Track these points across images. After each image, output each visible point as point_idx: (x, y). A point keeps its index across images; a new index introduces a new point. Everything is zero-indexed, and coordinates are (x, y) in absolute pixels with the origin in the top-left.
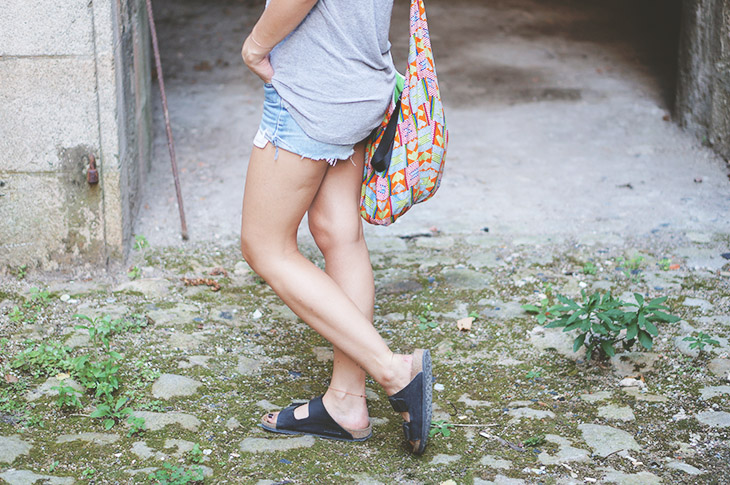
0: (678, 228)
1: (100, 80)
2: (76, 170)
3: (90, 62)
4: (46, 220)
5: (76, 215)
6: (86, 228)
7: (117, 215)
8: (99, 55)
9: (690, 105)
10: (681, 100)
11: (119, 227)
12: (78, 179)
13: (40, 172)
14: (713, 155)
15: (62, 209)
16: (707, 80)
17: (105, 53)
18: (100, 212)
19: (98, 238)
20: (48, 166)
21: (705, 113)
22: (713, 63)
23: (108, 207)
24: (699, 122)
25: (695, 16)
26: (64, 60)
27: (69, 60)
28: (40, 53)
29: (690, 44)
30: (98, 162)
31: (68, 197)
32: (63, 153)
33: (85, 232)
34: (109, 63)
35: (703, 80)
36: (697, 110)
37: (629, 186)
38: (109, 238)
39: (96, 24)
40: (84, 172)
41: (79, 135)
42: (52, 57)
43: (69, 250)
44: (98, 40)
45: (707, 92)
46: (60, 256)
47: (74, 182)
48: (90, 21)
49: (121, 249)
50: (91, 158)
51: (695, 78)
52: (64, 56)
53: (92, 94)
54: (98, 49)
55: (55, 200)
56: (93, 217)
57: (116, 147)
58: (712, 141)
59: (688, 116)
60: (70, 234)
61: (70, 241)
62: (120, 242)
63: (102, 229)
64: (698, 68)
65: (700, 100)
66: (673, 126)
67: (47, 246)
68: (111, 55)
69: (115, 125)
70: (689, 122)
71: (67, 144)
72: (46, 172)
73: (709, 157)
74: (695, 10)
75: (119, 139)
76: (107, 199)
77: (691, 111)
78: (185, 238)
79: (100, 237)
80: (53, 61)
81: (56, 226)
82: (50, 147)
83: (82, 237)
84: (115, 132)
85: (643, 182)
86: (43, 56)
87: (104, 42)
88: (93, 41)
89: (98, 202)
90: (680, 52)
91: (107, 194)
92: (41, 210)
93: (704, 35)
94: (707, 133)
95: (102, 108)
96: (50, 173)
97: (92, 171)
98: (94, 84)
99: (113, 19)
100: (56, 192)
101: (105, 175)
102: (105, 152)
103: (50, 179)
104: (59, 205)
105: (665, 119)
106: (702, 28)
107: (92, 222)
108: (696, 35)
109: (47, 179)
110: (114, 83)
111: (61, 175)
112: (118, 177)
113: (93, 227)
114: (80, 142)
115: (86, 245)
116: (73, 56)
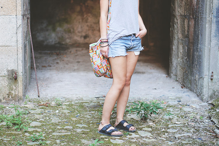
0: (167, 96)
1: (18, 53)
2: (11, 76)
3: (16, 48)
4: (3, 89)
5: (11, 88)
6: (13, 91)
7: (22, 88)
8: (18, 46)
9: (172, 72)
10: (170, 71)
11: (22, 91)
12: (12, 78)
13: (2, 76)
14: (178, 83)
15: (7, 86)
16: (176, 64)
17: (20, 46)
18: (17, 87)
19: (16, 94)
20: (4, 74)
21: (176, 73)
22: (177, 59)
23: (19, 86)
24: (175, 76)
25: (173, 48)
26: (9, 47)
27: (11, 47)
28: (3, 45)
29: (172, 56)
30: (17, 74)
31: (9, 83)
32: (8, 71)
33: (13, 92)
34: (21, 48)
35: (175, 64)
36: (174, 73)
37: (155, 89)
38: (19, 94)
39: (18, 38)
40: (13, 76)
41: (12, 66)
42: (6, 46)
43: (9, 97)
44: (18, 42)
45: (176, 67)
46: (6, 98)
47: (11, 79)
48: (16, 37)
49: (22, 97)
50: (15, 72)
51: (173, 64)
52: (9, 46)
53: (16, 56)
54: (18, 45)
55: (6, 84)
56: (15, 88)
57: (22, 70)
58: (178, 79)
59: (172, 75)
60: (9, 93)
61: (9, 95)
62: (22, 95)
63: (17, 91)
64: (174, 61)
65: (174, 70)
66: (169, 78)
67: (3, 95)
68: (21, 46)
69: (22, 64)
70: (172, 76)
71: (9, 69)
72: (3, 76)
73: (177, 84)
74: (172, 47)
75: (23, 68)
76: (19, 84)
77: (173, 73)
78: (39, 97)
79: (17, 93)
80: (6, 47)
81: (6, 91)
82: (5, 70)
83: (12, 93)
84: (22, 66)
85: (159, 88)
86: (4, 46)
87: (20, 43)
88: (17, 42)
89: (16, 84)
90: (170, 59)
91: (19, 82)
92: (2, 86)
93: (175, 53)
94: (176, 78)
95: (18, 60)
96: (5, 76)
97: (16, 76)
98: (17, 53)
99: (22, 37)
100: (6, 81)
101: (19, 77)
102: (19, 71)
103: (5, 78)
104: (7, 85)
105: (167, 77)
106: (175, 51)
107: (15, 89)
108: (173, 53)
109: (4, 78)
110: (22, 53)
111: (7, 77)
112: (22, 78)
113: (15, 91)
114: (13, 68)
115: (13, 96)
116: (12, 46)
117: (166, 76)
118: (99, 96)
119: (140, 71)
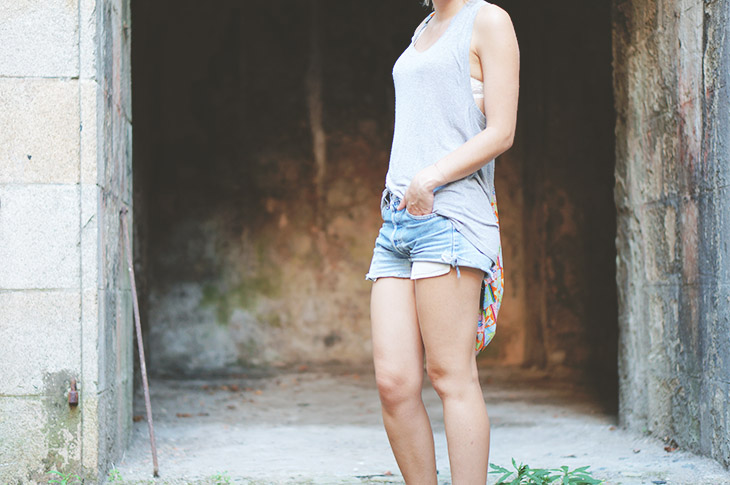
0: (615, 470)
1: (84, 313)
2: (58, 394)
3: (76, 294)
4: (28, 441)
5: (56, 436)
6: (65, 449)
7: (94, 439)
8: (85, 291)
9: (630, 407)
10: (624, 405)
11: (95, 450)
12: (59, 402)
13: (26, 395)
14: (652, 440)
15: (44, 431)
16: (643, 376)
17: (90, 289)
18: (78, 434)
19: (75, 458)
20: (34, 390)
21: (643, 408)
22: (646, 357)
23: (86, 431)
24: (640, 418)
25: (628, 325)
26: (53, 293)
27: (58, 293)
28: (33, 287)
29: (627, 351)
30: (79, 386)
31: (49, 419)
32: (48, 377)
33: (63, 452)
34: (93, 298)
35: (639, 378)
36: (637, 408)
37: (572, 456)
38: (85, 460)
39: (83, 263)
40: (66, 395)
41: (62, 361)
42: (43, 290)
43: (48, 469)
44: (84, 277)
45: (643, 387)
46: (40, 476)
47: (56, 405)
48: (78, 258)
49: (96, 471)
50: (72, 380)
51: (633, 378)
52: (54, 289)
53: (77, 323)
54: (84, 285)
55: (38, 422)
56: (71, 438)
57: (95, 375)
58: (651, 429)
59: (630, 418)
60: (49, 455)
61: (47, 463)
62: (95, 464)
63: (79, 450)
64: (634, 369)
65: (638, 397)
66: (618, 432)
67: (29, 465)
68: (95, 290)
69: (96, 355)
70: (631, 422)
71: (52, 369)
72: (31, 395)
73: (649, 443)
74: (626, 319)
75: (99, 369)
76: (85, 424)
77: (632, 411)
78: (156, 475)
79: (77, 457)
80: (43, 294)
81: (37, 447)
82: (37, 372)
83: (61, 457)
84: (96, 361)
85: (586, 454)
86: (36, 289)
87: (90, 279)
88: (81, 276)
89: (76, 424)
90: (620, 364)
91: (85, 419)
92: (24, 431)
93: (637, 338)
94: (647, 424)
95: (84, 339)
96: (35, 396)
97: (74, 392)
98: (78, 315)
99: (98, 259)
100: (40, 415)
101: (84, 401)
102: (85, 379)
103: (35, 402)
104: (42, 426)
105: (611, 429)
106: (635, 333)
107: (70, 442)
108: (630, 342)
109: (32, 402)
110: (96, 314)
111: (44, 398)
112: (96, 403)
113: (71, 447)
114: (64, 367)
115: (64, 465)
116: (62, 289)
117: (610, 426)
118: (370, 474)
119: (517, 420)
